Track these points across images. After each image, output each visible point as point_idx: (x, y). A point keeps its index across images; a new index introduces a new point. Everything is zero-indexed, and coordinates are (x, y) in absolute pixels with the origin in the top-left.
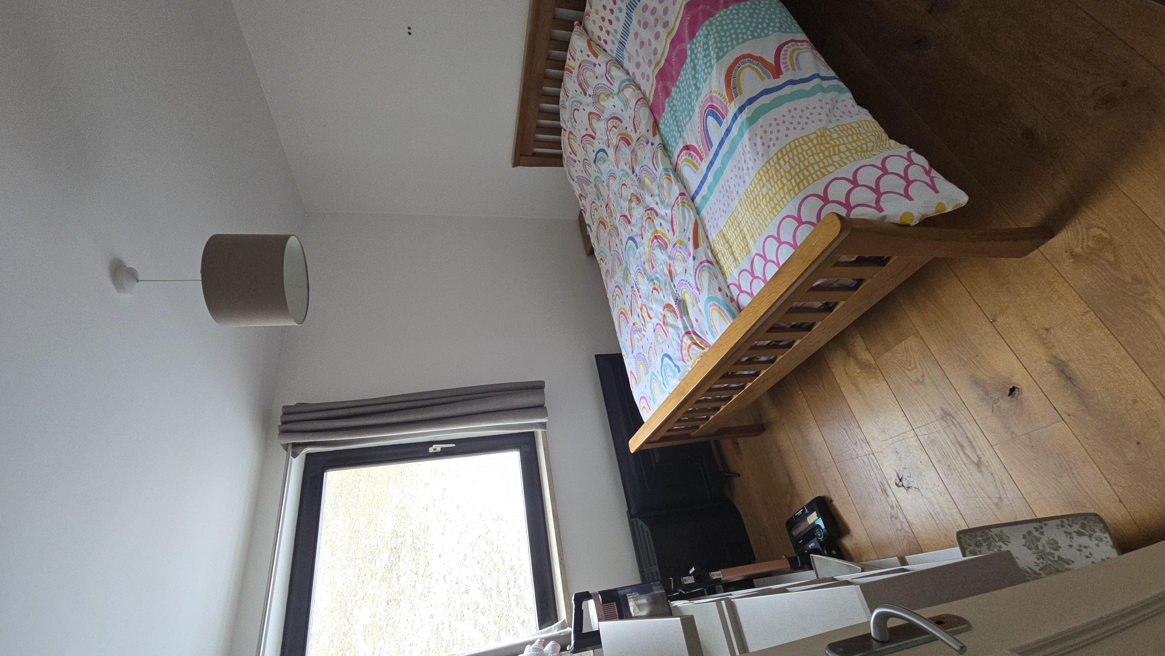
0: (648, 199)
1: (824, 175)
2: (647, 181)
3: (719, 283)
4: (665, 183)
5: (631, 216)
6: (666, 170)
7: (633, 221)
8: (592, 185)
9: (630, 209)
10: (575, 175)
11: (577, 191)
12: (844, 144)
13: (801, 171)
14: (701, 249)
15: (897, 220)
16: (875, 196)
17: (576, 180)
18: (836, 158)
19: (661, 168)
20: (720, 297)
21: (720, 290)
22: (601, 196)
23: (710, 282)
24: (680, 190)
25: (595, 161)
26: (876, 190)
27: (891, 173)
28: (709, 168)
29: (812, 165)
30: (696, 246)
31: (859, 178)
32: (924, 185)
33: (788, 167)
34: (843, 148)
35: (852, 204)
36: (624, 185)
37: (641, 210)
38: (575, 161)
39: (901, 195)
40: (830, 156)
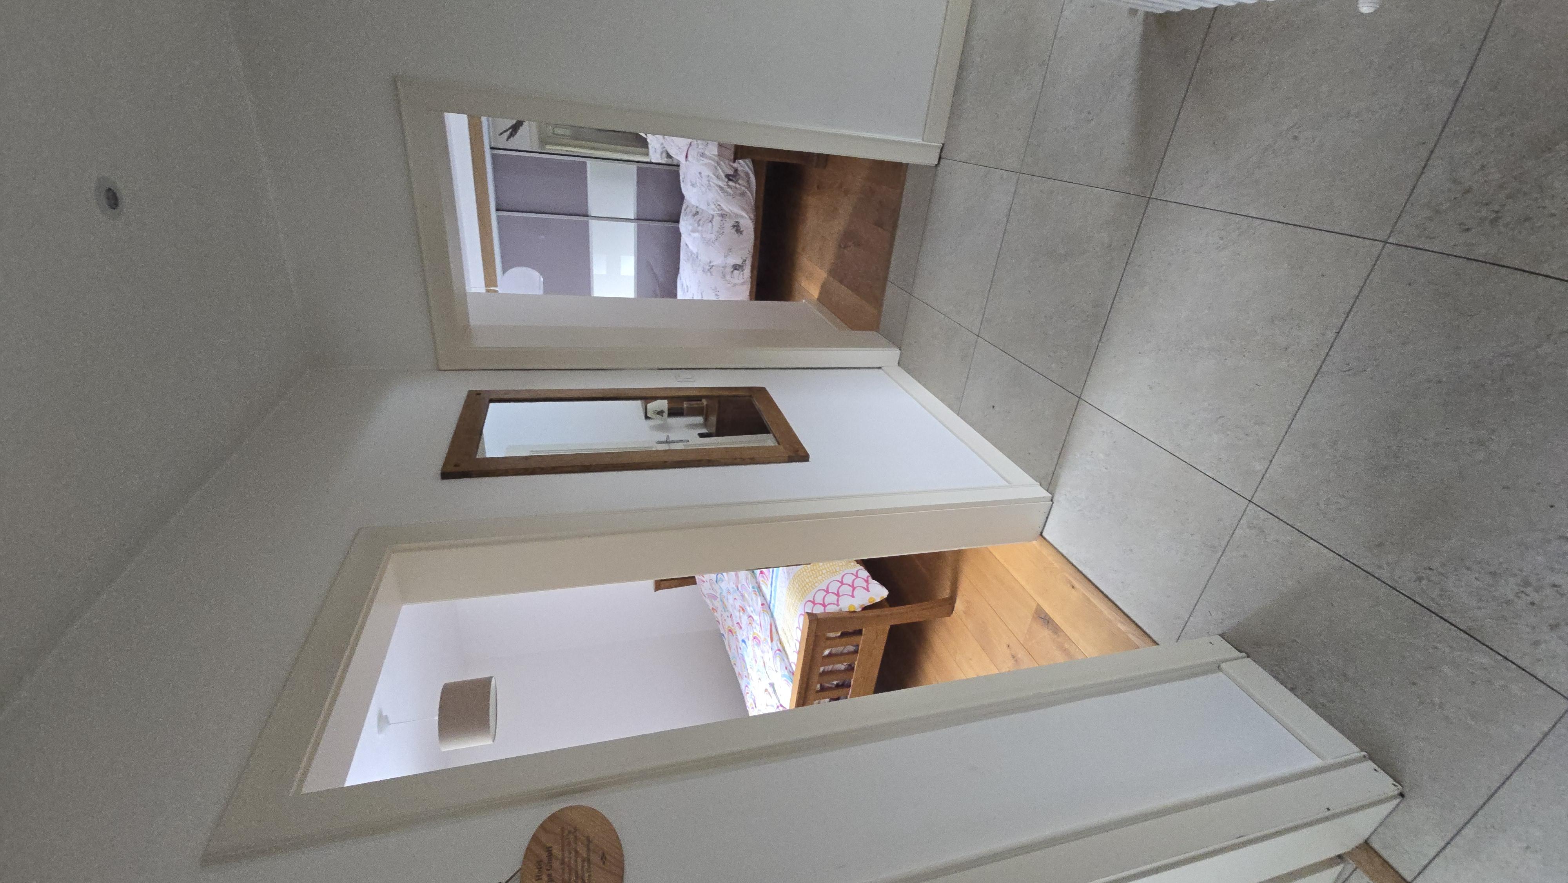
0: (749, 609)
1: (813, 588)
2: (746, 595)
3: (785, 664)
4: (754, 596)
5: (741, 622)
6: (753, 588)
7: (743, 627)
8: (719, 599)
9: (740, 618)
10: (705, 592)
11: (710, 605)
12: (825, 569)
13: (803, 587)
14: (774, 642)
15: (847, 610)
16: (836, 597)
17: (706, 596)
18: (820, 578)
19: (751, 587)
20: (787, 674)
21: (786, 668)
22: (726, 608)
23: (781, 664)
24: (761, 602)
25: (716, 581)
26: (838, 595)
27: (845, 584)
28: (771, 586)
29: (808, 583)
30: (772, 641)
31: (830, 589)
32: (863, 589)
33: (797, 586)
34: (824, 571)
35: (826, 604)
36: (735, 599)
37: (746, 617)
38: (704, 582)
39: (849, 595)
40: (817, 577)
